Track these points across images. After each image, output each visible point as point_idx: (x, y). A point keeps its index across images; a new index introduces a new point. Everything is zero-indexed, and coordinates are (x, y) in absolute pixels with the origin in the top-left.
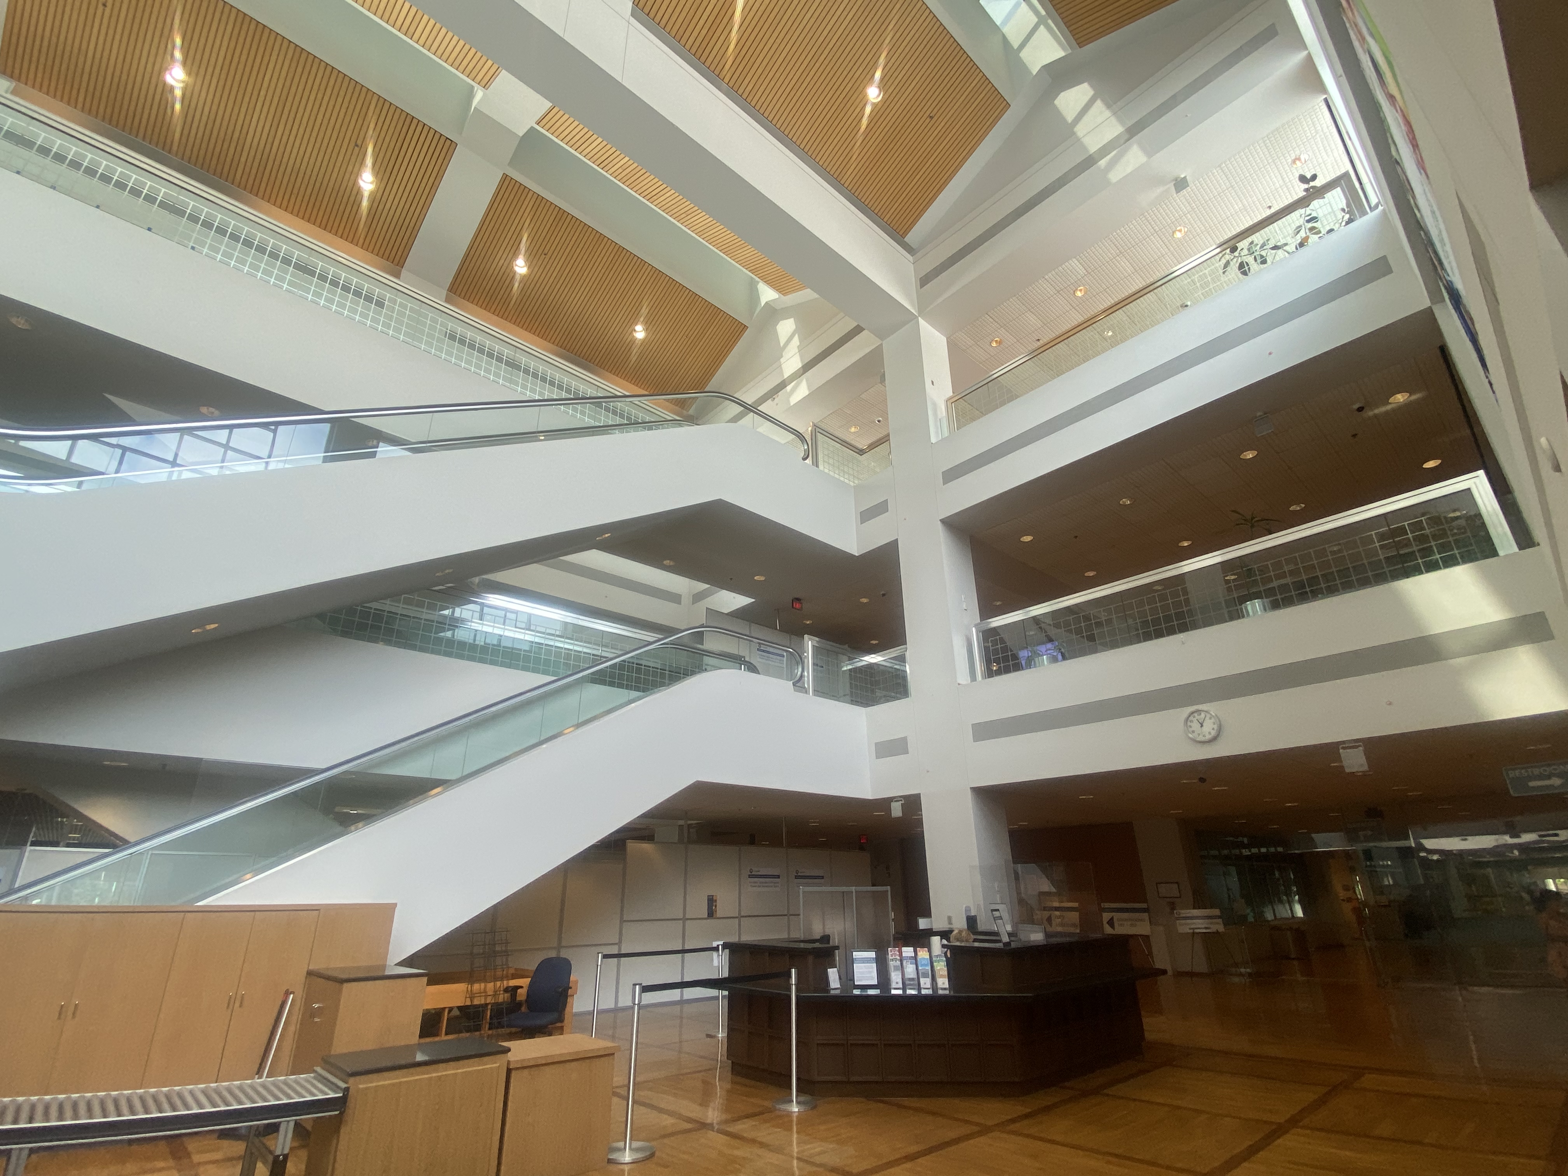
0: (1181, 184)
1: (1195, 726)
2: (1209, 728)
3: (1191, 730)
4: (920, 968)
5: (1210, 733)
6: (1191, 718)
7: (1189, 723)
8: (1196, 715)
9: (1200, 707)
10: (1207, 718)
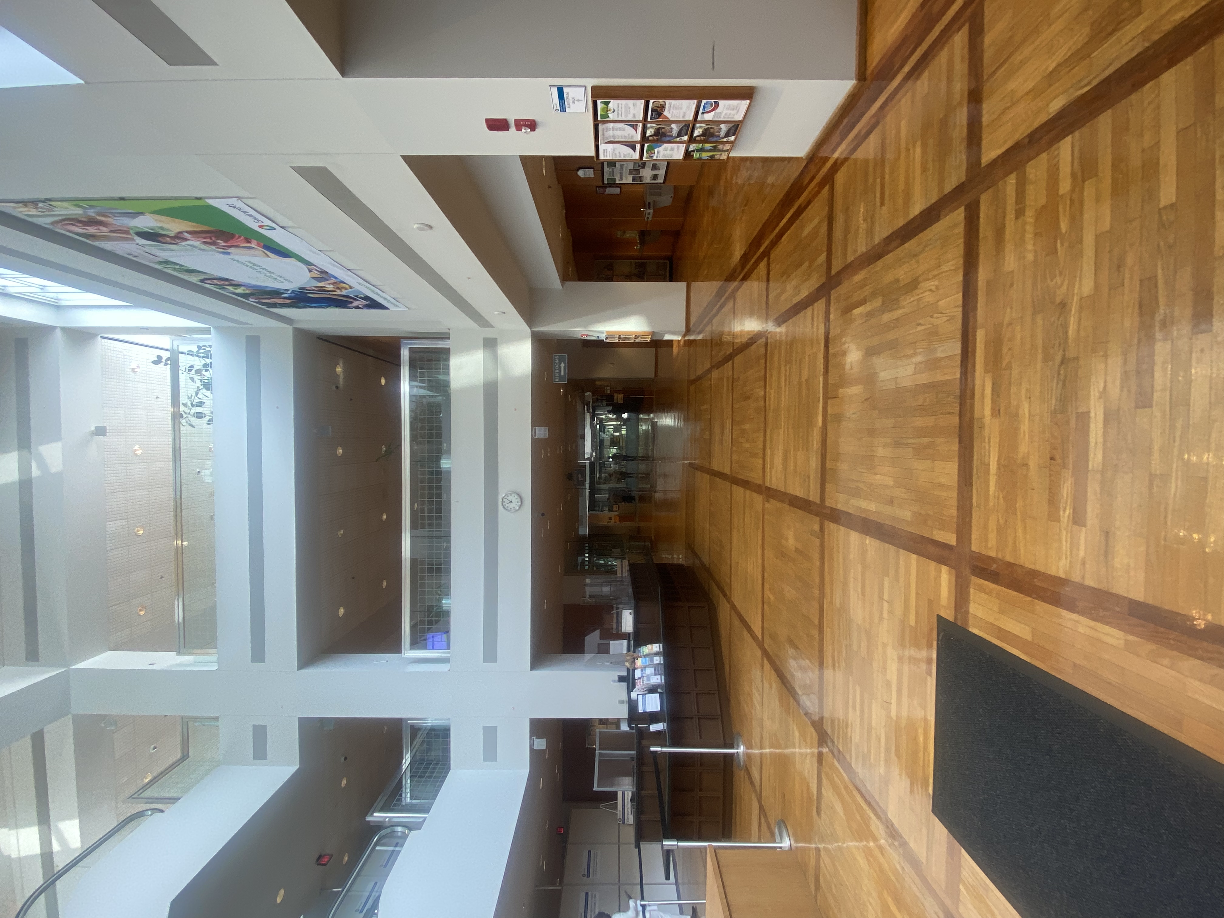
0: (101, 431)
1: (511, 506)
2: (514, 499)
3: (513, 509)
4: (648, 664)
5: (516, 499)
6: (506, 507)
7: (509, 509)
8: (504, 504)
9: (500, 500)
10: (508, 498)
